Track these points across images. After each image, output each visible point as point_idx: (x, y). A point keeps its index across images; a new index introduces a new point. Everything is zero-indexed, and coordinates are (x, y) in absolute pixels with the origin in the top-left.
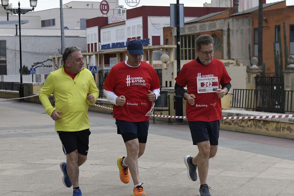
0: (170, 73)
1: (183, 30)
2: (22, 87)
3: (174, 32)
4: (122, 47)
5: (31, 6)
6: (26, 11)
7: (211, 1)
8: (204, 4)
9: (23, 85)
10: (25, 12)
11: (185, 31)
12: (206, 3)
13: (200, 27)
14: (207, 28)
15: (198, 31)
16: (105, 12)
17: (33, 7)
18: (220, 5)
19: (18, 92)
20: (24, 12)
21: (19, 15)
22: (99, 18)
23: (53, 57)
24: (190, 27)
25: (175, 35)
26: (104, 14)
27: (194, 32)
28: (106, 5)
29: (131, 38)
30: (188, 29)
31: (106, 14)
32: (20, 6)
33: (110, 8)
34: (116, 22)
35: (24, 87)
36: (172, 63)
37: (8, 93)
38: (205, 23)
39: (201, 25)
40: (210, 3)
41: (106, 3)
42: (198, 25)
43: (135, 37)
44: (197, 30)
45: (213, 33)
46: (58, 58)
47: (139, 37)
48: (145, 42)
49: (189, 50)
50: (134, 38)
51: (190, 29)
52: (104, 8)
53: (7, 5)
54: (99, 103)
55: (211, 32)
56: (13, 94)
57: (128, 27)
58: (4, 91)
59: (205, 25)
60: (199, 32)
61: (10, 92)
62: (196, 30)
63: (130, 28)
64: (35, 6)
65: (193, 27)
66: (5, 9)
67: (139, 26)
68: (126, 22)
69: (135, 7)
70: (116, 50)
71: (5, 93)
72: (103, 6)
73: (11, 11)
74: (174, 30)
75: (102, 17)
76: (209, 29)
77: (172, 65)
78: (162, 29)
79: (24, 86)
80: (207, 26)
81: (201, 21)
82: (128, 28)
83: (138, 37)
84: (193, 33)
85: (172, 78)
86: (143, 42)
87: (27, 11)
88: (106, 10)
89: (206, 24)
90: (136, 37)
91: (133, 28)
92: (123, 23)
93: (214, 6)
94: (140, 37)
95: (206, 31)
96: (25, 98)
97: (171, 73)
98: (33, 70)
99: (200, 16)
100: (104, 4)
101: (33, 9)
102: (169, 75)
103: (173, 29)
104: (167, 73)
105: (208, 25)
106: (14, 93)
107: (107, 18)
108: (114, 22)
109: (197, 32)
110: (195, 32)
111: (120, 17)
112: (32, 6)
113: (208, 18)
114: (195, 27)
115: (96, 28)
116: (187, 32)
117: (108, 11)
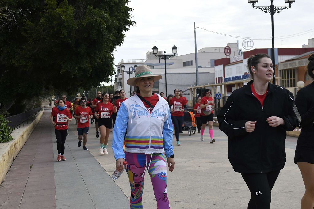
4: (239, 80)
5: (173, 53)
7: (308, 43)
8: (303, 46)
11: (287, 66)
12: (304, 45)
13: (299, 63)
14: (304, 63)
15: (297, 66)
16: (228, 54)
20: (168, 57)
21: (165, 59)
22: (223, 59)
23: (191, 88)
24: (291, 63)
25: (280, 69)
26: (227, 56)
28: (229, 49)
30: (290, 65)
31: (229, 55)
32: (165, 53)
33: (232, 51)
34: (236, 61)
38: (303, 60)
39: (300, 61)
40: (308, 44)
41: (228, 48)
42: (297, 61)
46: (194, 88)
49: (291, 80)
52: (227, 51)
53: (157, 53)
59: (303, 61)
60: (298, 66)
62: (296, 65)
64: (176, 53)
65: (293, 63)
66: (155, 56)
68: (243, 61)
69: (250, 50)
70: (235, 81)
72: (227, 50)
75: (226, 58)
81: (300, 58)
84: (293, 67)
87: (170, 57)
88: (229, 53)
92: (241, 62)
93: (311, 46)
99: (299, 54)
100: (227, 49)
101: (174, 55)
105: (305, 61)
107: (230, 58)
108: (235, 61)
109: (296, 66)
110: (295, 67)
111: (239, 57)
113: (305, 56)
114: (295, 63)
115: (222, 66)
116: (289, 67)
117: (230, 54)
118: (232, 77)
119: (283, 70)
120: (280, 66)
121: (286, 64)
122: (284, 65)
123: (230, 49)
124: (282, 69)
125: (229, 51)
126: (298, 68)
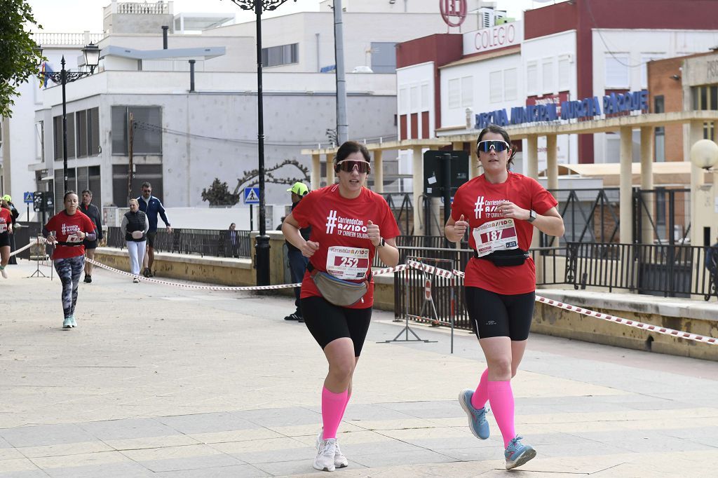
3: (687, 73)
6: (278, 1)
9: (268, 239)
10: (275, 5)
16: (454, 20)
19: (249, 261)
20: (272, 3)
21: (259, 13)
22: (437, 37)
25: (692, 84)
26: (451, 25)
29: (540, 95)
31: (459, 25)
33: (469, 8)
34: (489, 48)
35: (270, 247)
37: (208, 266)
43: (552, 94)
46: (327, 155)
47: (564, 94)
48: (629, 103)
50: (550, 96)
52: (453, 7)
56: (227, 267)
57: (531, 62)
58: (196, 260)
61: (217, 262)
63: (535, 66)
67: (567, 60)
68: (523, 49)
69: (552, 3)
70: (528, 128)
71: (200, 265)
72: (450, 3)
74: (688, 67)
75: (448, 35)
78: (645, 65)
82: (529, 67)
83: (560, 93)
86: (622, 103)
87: (283, 1)
88: (458, 14)
90: (556, 93)
91: (544, 64)
92: (514, 50)
94: (567, 92)
98: (252, 194)
103: (685, 66)
104: (708, 201)
106: (234, 266)
107: (461, 36)
108: (482, 50)
111: (502, 33)
115: (428, 68)
117: (463, 18)
118: (512, 109)
119: (704, 87)
120: (691, 72)
122: (711, 65)
124: (701, 82)
125: (457, 9)
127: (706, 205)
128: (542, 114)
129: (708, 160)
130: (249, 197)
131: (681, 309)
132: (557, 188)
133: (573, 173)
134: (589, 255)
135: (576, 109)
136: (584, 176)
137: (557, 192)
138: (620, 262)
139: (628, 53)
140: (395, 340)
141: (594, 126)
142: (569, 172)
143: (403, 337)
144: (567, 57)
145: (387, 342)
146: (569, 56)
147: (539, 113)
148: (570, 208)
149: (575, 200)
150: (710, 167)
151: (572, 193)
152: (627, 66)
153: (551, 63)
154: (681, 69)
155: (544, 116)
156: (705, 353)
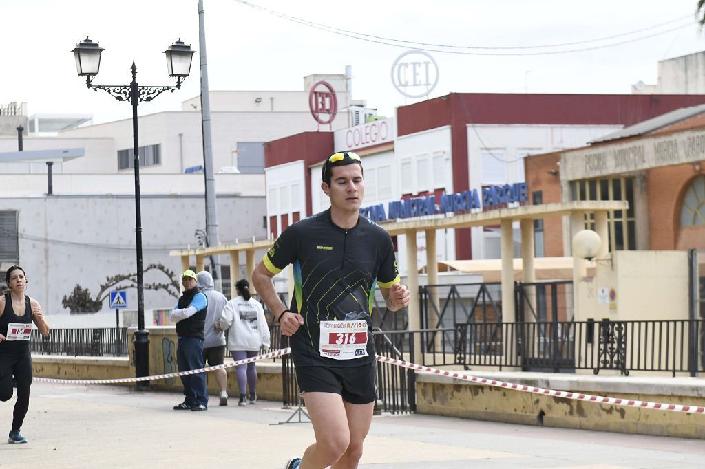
0: (603, 291)
1: (598, 162)
2: (144, 341)
3: (565, 167)
4: (426, 214)
5: (173, 75)
6: (154, 92)
9: (148, 333)
10: (152, 96)
11: (604, 164)
12: (641, 83)
13: (658, 149)
14: (681, 153)
15: (650, 162)
16: (324, 117)
17: (179, 79)
18: (686, 89)
19: (127, 359)
20: (148, 94)
21: (135, 104)
22: (306, 136)
24: (620, 151)
25: (571, 178)
26: (321, 123)
27: (636, 166)
28: (327, 95)
29: (415, 193)
30: (616, 158)
31: (329, 122)
32: (137, 75)
33: (339, 105)
34: (361, 146)
35: (149, 342)
36: (611, 260)
37: (82, 365)
38: (675, 137)
39: (660, 145)
41: (326, 90)
42: (648, 145)
43: (427, 192)
44: (646, 158)
45: (698, 168)
46: (197, 256)
47: (439, 191)
48: (509, 194)
50: (425, 193)
51: (619, 157)
52: (323, 104)
53: (96, 72)
54: (466, 386)
55: (691, 167)
56: (103, 366)
57: (405, 159)
58: (69, 360)
59: (674, 144)
60: (653, 165)
61: (94, 361)
62: (644, 161)
63: (409, 163)
64: (185, 76)
65: (632, 150)
66: (89, 85)
67: (442, 156)
68: (396, 146)
69: (424, 99)
70: (406, 223)
71: (74, 365)
72: (320, 99)
73: (109, 91)
74: (565, 161)
75: (318, 133)
76: (687, 155)
77: (612, 265)
78: (522, 160)
79: (149, 338)
80: (679, 146)
81: (654, 133)
82: (403, 164)
83: (435, 190)
84: (632, 168)
85: (611, 309)
86: (501, 195)
87: (159, 92)
88: (328, 111)
89: (676, 140)
90: (431, 191)
91: (418, 161)
92: (387, 148)
94: (443, 189)
95: (676, 162)
96: (152, 378)
97: (607, 293)
99: (627, 124)
100: (321, 94)
101: (178, 86)
102: (600, 300)
103: (562, 160)
104: (590, 293)
105: (684, 143)
106: (110, 364)
107: (331, 135)
108: (356, 147)
109: (646, 166)
111: (375, 130)
112: (175, 75)
113: (672, 123)
114: (640, 152)
115: (298, 167)
116: (611, 168)
117: (334, 115)
118: (390, 204)
119: (582, 182)
120: (569, 166)
121: (599, 157)
122: (588, 159)
123: (332, 94)
124: (579, 176)
125: (327, 106)
126: (646, 175)
127: (589, 297)
128: (421, 207)
129: (590, 250)
130: (115, 301)
131: (571, 382)
132: (438, 283)
133: (452, 269)
134: (473, 351)
135: (456, 202)
136: (464, 272)
137: (438, 288)
138: (503, 357)
139: (504, 149)
140: (288, 422)
141: (474, 219)
142: (449, 268)
143: (296, 419)
144: (442, 154)
145: (280, 424)
146: (444, 153)
147: (418, 207)
148: (451, 303)
149: (456, 296)
150: (593, 257)
151: (453, 289)
152: (503, 161)
153: (425, 160)
154: (558, 163)
155: (422, 210)
156: (596, 424)
